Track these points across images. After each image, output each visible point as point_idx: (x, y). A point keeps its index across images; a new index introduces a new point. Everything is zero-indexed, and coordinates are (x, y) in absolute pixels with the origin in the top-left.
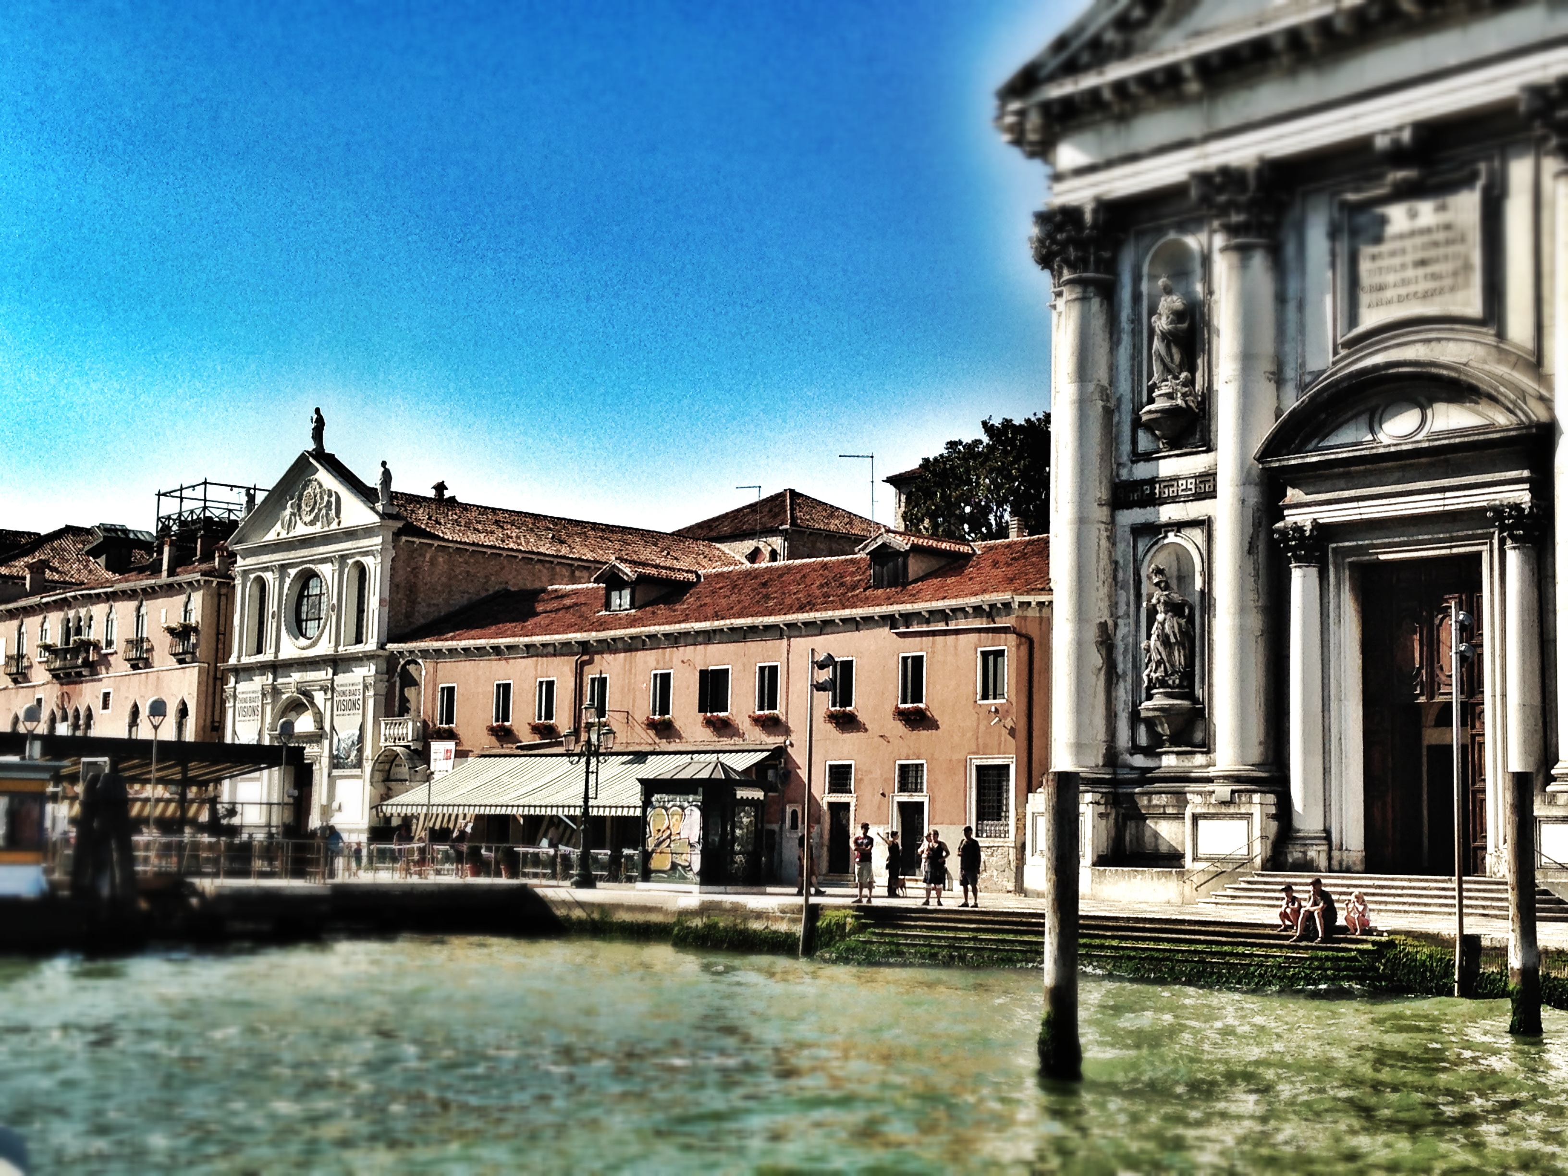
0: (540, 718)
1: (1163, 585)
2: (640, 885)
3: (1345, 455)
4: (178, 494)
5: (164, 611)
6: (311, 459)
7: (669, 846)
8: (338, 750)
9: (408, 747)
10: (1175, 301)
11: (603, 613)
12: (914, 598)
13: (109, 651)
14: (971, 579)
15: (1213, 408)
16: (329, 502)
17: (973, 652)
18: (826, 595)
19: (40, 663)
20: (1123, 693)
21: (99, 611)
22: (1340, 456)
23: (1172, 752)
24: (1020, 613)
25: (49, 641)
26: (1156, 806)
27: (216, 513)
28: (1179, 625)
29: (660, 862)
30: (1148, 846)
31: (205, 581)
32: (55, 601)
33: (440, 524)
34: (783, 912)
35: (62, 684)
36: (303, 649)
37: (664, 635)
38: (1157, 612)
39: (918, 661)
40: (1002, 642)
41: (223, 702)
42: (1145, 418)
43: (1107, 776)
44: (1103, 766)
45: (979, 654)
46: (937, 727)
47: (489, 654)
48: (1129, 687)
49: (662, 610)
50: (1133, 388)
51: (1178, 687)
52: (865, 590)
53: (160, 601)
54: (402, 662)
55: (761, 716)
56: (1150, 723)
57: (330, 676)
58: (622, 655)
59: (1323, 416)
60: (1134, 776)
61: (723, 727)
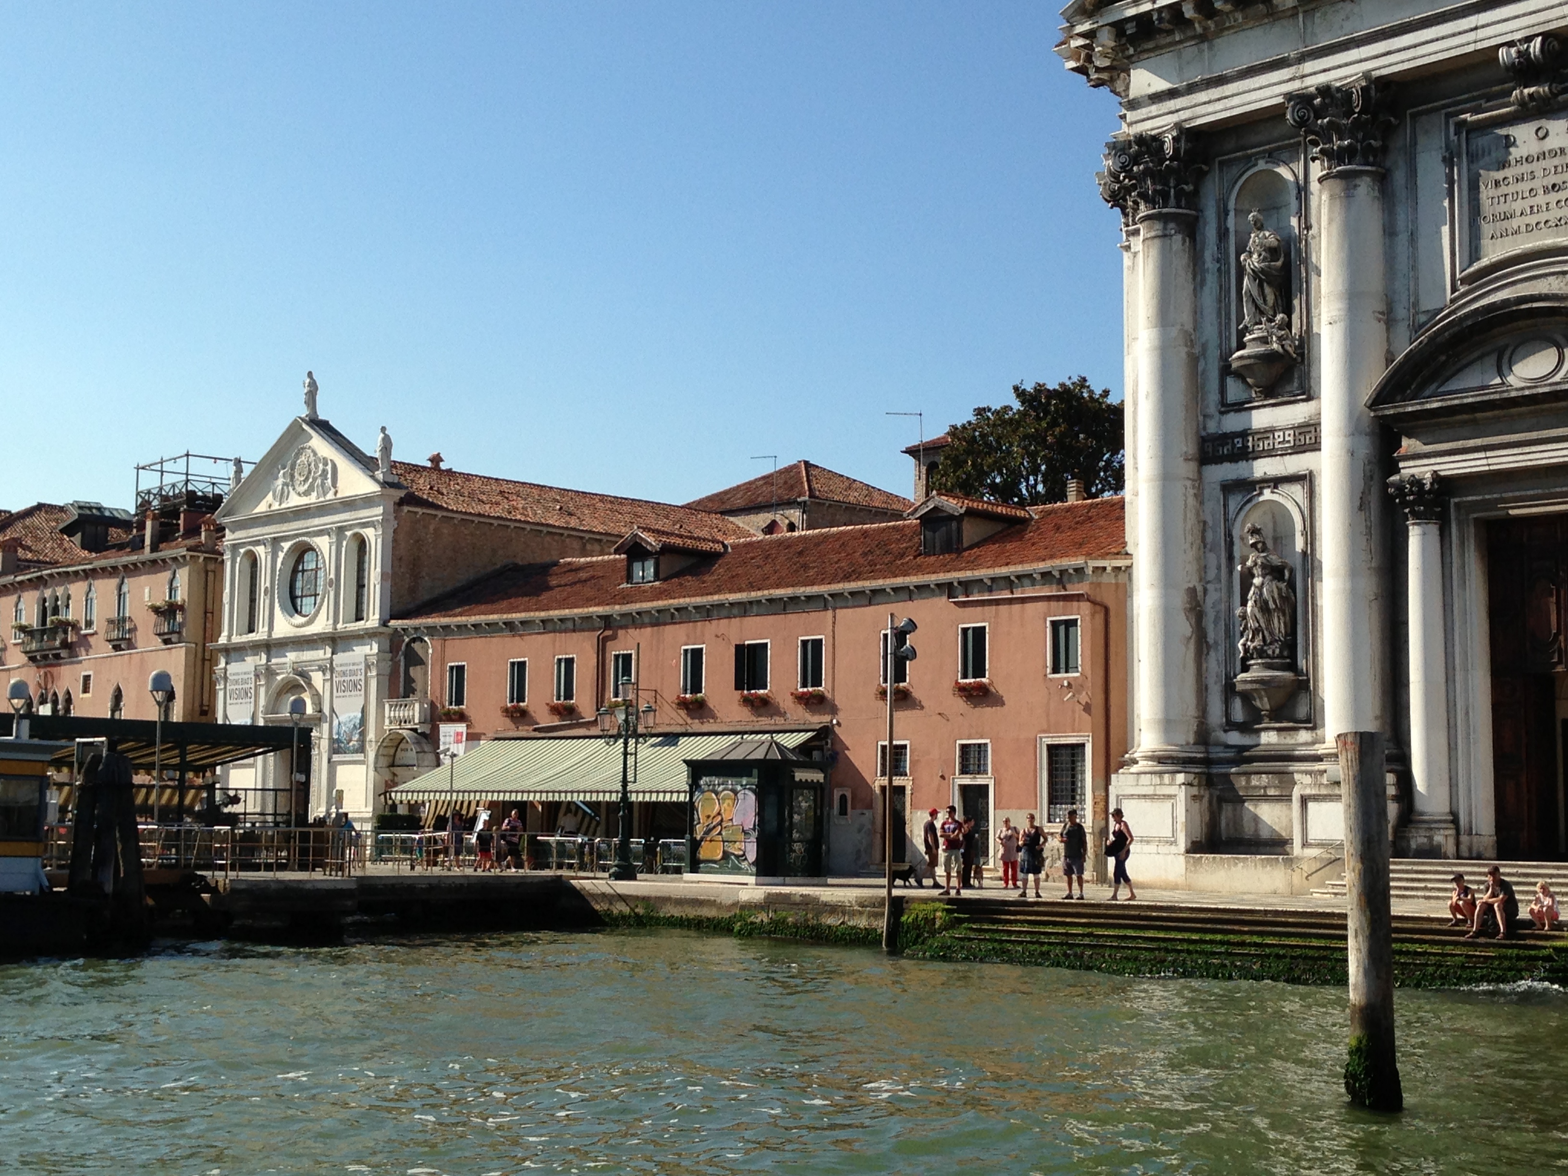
0: (559, 698)
1: (1259, 546)
2: (688, 876)
3: (1470, 400)
4: (158, 467)
5: (147, 590)
6: (305, 426)
7: (720, 834)
8: (338, 733)
9: (415, 730)
10: (1269, 237)
11: (624, 585)
12: (973, 564)
13: (91, 631)
14: (1033, 544)
15: (1314, 352)
16: (324, 472)
17: (1041, 621)
18: (872, 564)
19: (15, 645)
20: (1214, 665)
21: (77, 589)
22: (1466, 401)
23: (1273, 729)
24: (1095, 579)
25: (24, 622)
26: (1255, 787)
27: (200, 487)
28: (1279, 590)
29: (709, 851)
30: (1246, 830)
31: (191, 556)
32: (30, 580)
33: (442, 494)
34: (862, 905)
35: (38, 667)
36: (298, 627)
37: (695, 607)
38: (1253, 576)
39: (979, 633)
40: (1075, 610)
41: (212, 685)
42: (1235, 365)
43: (1199, 755)
44: (1195, 744)
45: (1048, 624)
46: (1003, 704)
47: (502, 630)
48: (1222, 658)
49: (689, 581)
50: (1220, 333)
51: (1280, 656)
52: (915, 557)
53: (143, 578)
54: (407, 640)
55: (803, 693)
56: (1247, 697)
57: (329, 655)
58: (649, 629)
59: (1443, 358)
60: (1230, 754)
61: (762, 706)
